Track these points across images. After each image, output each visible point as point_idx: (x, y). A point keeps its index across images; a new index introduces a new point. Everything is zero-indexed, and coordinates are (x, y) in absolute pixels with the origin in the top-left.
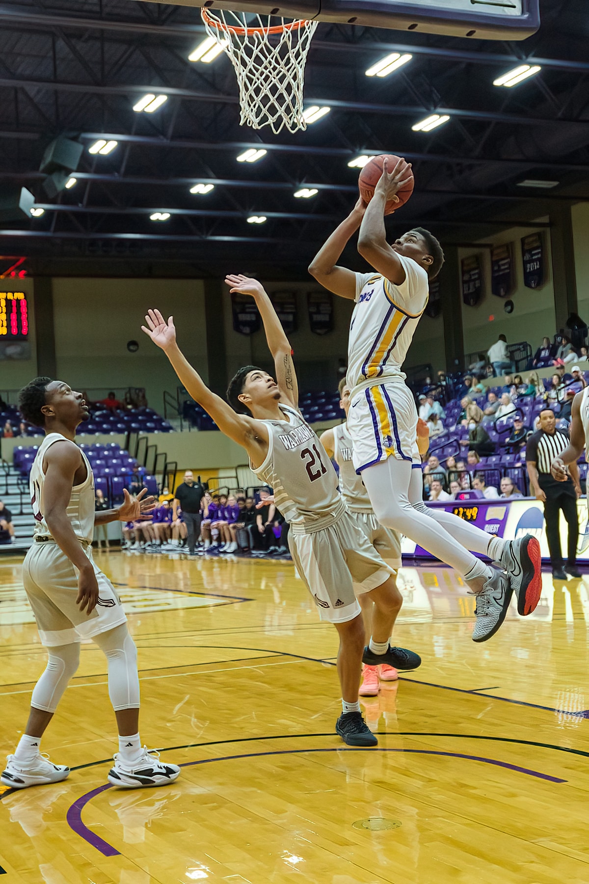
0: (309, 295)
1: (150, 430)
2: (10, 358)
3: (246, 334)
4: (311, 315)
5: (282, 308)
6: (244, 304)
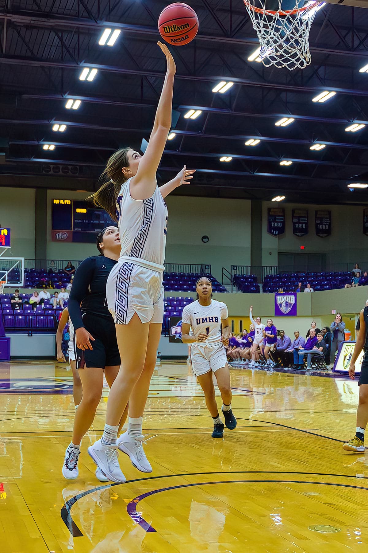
0: (316, 212)
3: (276, 235)
4: (317, 225)
5: (299, 220)
6: (275, 216)
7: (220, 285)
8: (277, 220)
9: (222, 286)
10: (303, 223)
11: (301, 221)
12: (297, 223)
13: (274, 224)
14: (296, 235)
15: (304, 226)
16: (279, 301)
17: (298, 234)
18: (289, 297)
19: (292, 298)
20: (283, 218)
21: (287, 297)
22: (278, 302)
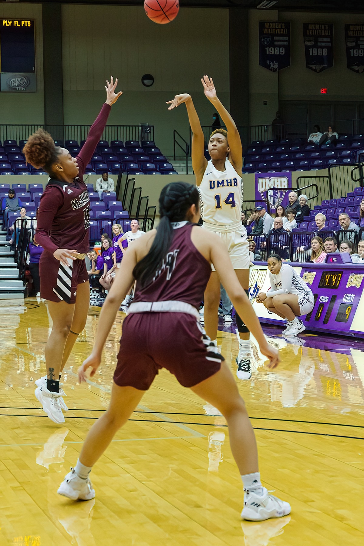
0: (347, 27)
1: (148, 171)
2: (14, 90)
3: (274, 70)
4: (348, 49)
5: (316, 41)
6: (273, 35)
7: (166, 161)
8: (276, 43)
9: (168, 162)
10: (322, 47)
11: (319, 44)
12: (312, 47)
13: (270, 51)
14: (311, 69)
15: (325, 52)
16: (262, 187)
17: (314, 67)
18: (279, 180)
19: (284, 182)
20: (286, 38)
21: (276, 180)
22: (261, 189)
